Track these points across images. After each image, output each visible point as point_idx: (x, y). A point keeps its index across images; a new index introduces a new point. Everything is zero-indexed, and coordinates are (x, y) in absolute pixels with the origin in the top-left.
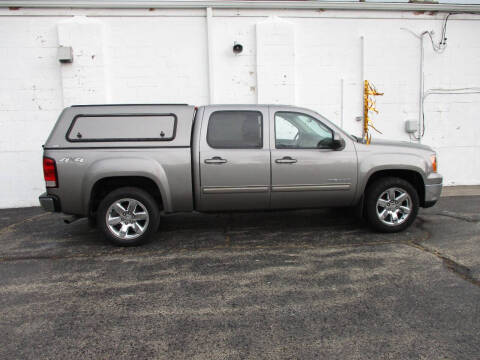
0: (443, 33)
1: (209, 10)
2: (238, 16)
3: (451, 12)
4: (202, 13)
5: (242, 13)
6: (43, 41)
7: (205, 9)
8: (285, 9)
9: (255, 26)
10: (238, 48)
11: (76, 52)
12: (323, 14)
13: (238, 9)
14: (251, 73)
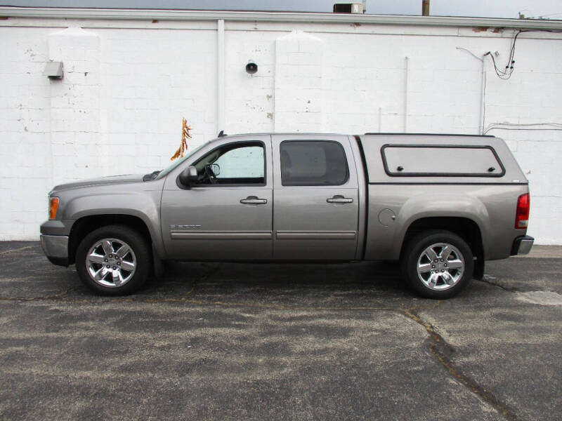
0: (512, 55)
1: (221, 23)
2: (256, 30)
3: (521, 30)
4: (212, 26)
5: (260, 27)
6: (32, 55)
7: (216, 21)
8: (312, 22)
9: (275, 42)
10: (252, 68)
11: (67, 69)
12: (358, 29)
13: (256, 21)
14: (269, 97)
